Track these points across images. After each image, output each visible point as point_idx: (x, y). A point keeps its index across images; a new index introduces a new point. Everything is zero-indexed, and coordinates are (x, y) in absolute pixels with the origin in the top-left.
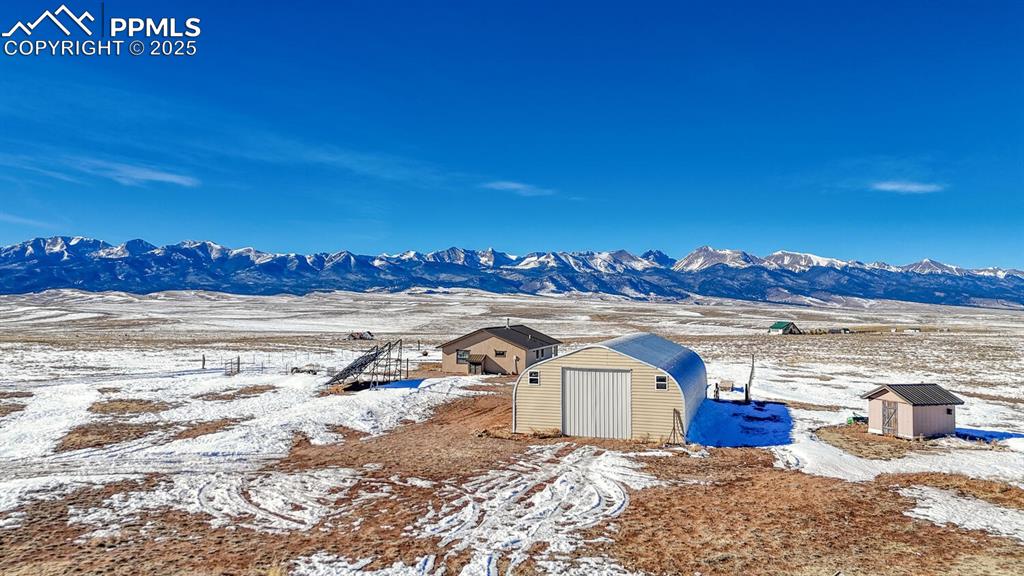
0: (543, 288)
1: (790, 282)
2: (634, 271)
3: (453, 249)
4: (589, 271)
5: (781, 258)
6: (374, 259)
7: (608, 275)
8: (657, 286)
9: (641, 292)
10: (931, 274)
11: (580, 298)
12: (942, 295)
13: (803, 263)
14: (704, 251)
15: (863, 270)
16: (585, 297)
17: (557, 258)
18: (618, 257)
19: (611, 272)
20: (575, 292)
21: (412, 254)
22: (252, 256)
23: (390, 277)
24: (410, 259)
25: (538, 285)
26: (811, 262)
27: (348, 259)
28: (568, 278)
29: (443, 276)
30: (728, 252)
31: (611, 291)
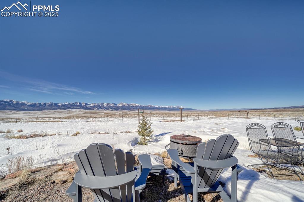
0: (95, 109)
1: (133, 108)
2: (111, 106)
3: (77, 102)
4: (103, 106)
5: (132, 104)
6: (58, 104)
8: (115, 108)
9: (112, 109)
10: (150, 106)
11: (102, 110)
12: (152, 109)
13: (135, 105)
14: (121, 103)
15: (143, 106)
17: (97, 104)
18: (108, 104)
19: (107, 106)
20: (101, 109)
21: (67, 103)
22: (26, 103)
23: (63, 107)
24: (67, 104)
25: (94, 108)
27: (52, 104)
28: (100, 107)
29: (74, 107)
30: (125, 103)
31: (107, 109)
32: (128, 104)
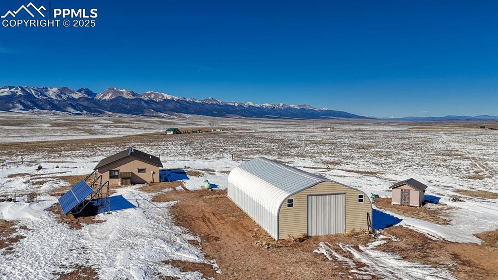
0: (14, 107)
1: (154, 106)
2: (73, 99)
4: (45, 98)
5: (150, 94)
7: (57, 100)
8: (87, 107)
9: (78, 110)
10: (212, 103)
11: (40, 113)
12: (216, 113)
13: (160, 97)
14: (111, 90)
15: (186, 101)
16: (43, 113)
17: (23, 90)
18: (63, 91)
19: (59, 99)
20: (36, 110)
25: (11, 105)
26: (163, 97)
28: (31, 102)
30: (124, 90)
31: (60, 109)
32: (133, 94)
